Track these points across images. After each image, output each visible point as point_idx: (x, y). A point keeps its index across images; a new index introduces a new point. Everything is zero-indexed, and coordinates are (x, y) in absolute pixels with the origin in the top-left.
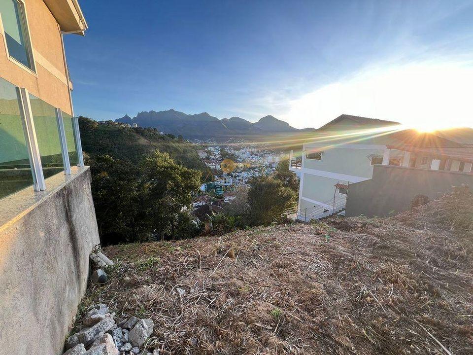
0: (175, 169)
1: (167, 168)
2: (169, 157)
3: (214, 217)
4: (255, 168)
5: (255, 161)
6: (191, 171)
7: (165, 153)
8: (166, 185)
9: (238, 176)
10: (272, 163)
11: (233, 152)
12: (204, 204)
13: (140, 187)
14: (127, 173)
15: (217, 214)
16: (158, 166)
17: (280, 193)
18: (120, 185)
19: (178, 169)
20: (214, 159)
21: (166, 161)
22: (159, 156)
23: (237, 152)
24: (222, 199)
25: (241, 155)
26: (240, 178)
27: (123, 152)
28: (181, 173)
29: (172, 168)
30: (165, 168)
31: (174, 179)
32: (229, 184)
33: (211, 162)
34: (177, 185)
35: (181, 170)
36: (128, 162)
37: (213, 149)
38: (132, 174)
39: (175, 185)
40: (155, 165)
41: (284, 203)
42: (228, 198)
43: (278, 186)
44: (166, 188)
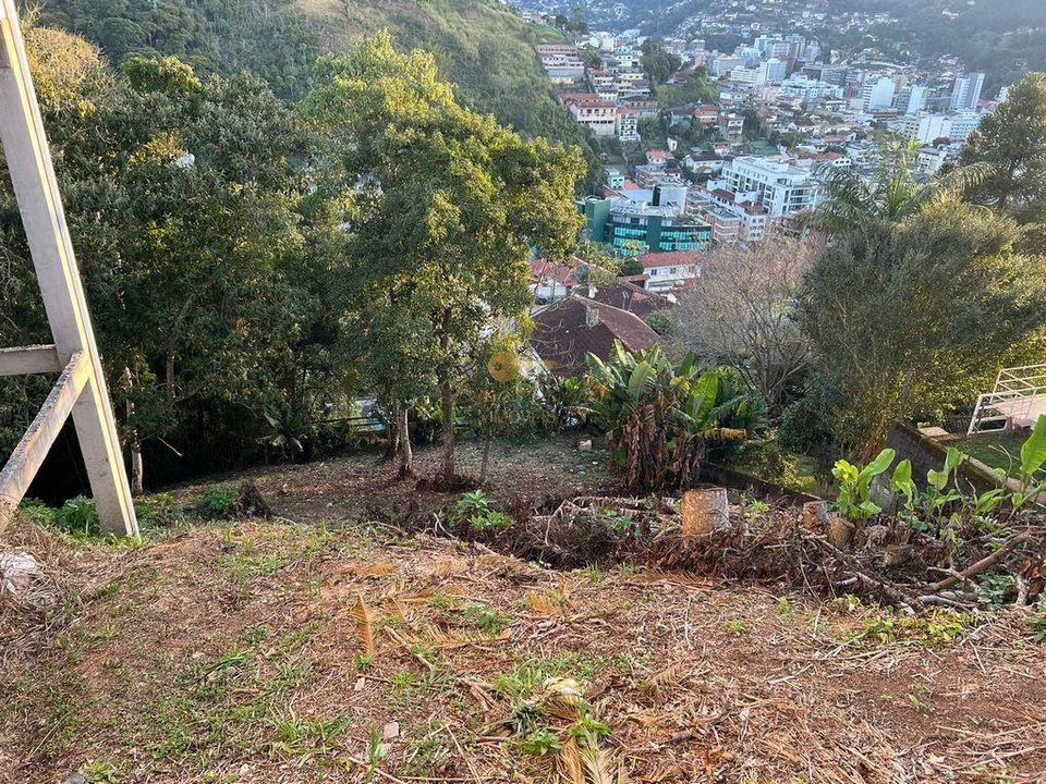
0: (464, 134)
1: (429, 129)
2: (432, 73)
3: (627, 374)
4: (802, 138)
5: (804, 106)
6: (538, 149)
7: (418, 54)
8: (423, 213)
9: (716, 175)
10: (888, 115)
11: (701, 54)
12: (561, 291)
13: (311, 212)
14: (255, 148)
15: (638, 358)
16: (388, 118)
17: (994, 289)
18: (231, 202)
19: (479, 135)
20: (609, 90)
21: (421, 93)
22: (389, 70)
23: (720, 61)
24: (637, 278)
25: (738, 73)
26: (722, 185)
27: (239, 51)
28: (493, 153)
29: (450, 128)
30: (418, 126)
31: (458, 184)
32: (669, 213)
33: (597, 105)
34: (474, 219)
35: (491, 140)
36: (257, 92)
37: (609, 43)
38: (278, 151)
39: (464, 218)
40: (374, 115)
41: (1005, 338)
42: (663, 274)
43: (992, 246)
44: (425, 227)
